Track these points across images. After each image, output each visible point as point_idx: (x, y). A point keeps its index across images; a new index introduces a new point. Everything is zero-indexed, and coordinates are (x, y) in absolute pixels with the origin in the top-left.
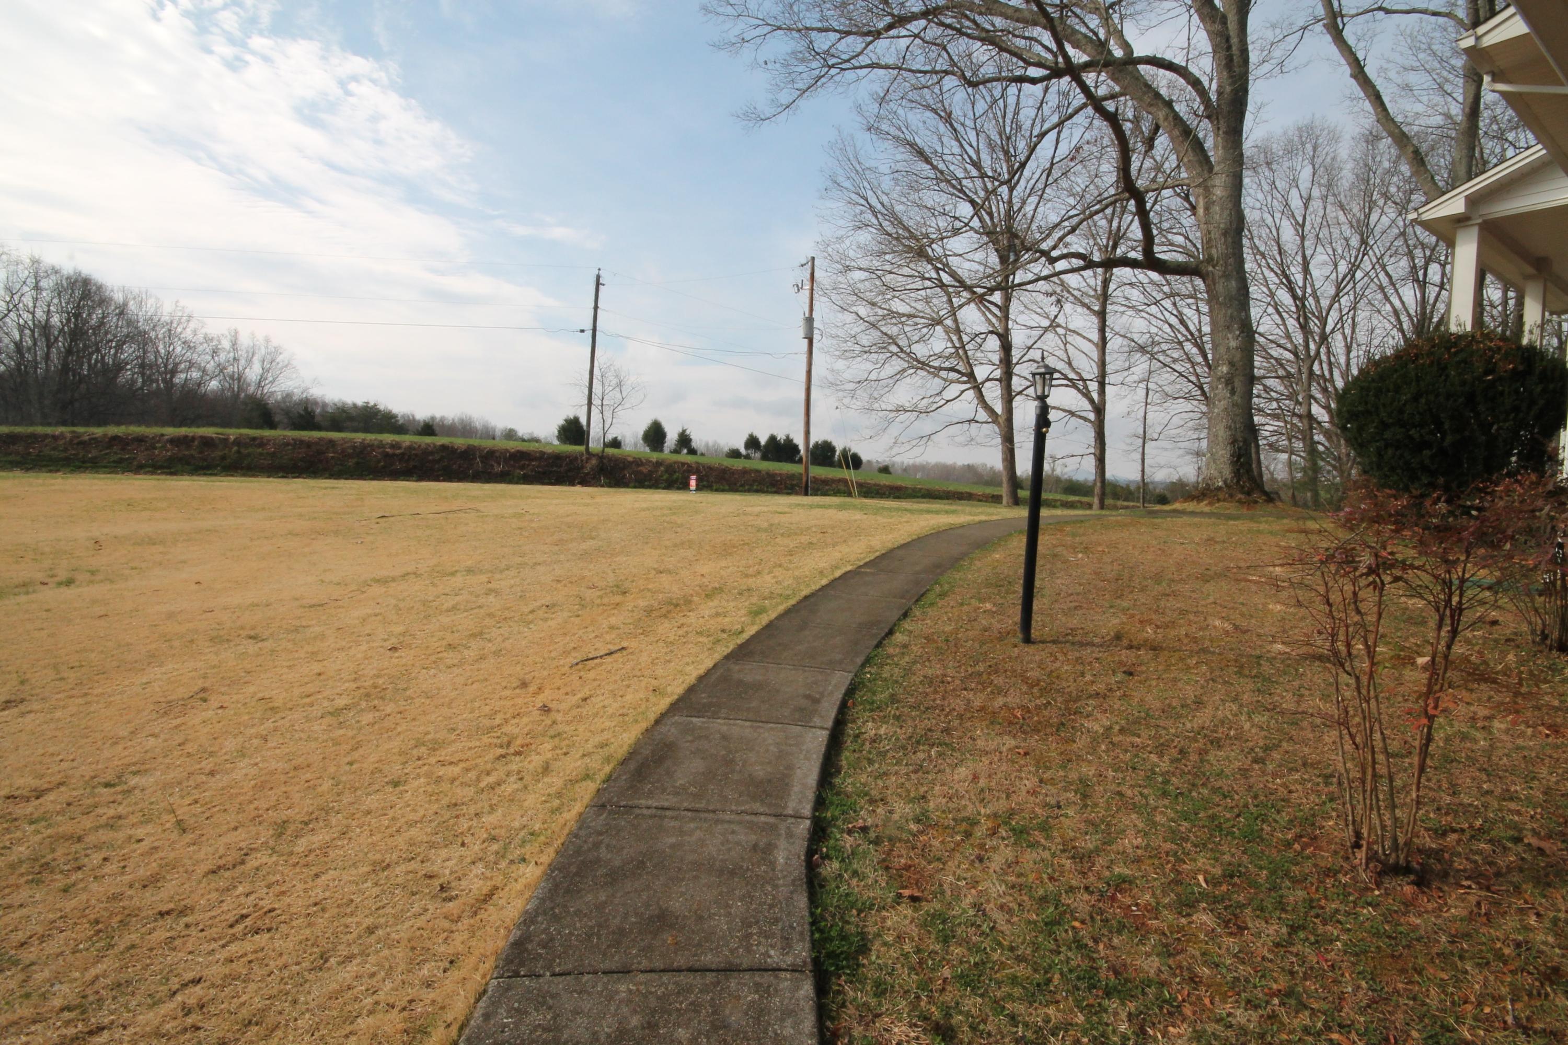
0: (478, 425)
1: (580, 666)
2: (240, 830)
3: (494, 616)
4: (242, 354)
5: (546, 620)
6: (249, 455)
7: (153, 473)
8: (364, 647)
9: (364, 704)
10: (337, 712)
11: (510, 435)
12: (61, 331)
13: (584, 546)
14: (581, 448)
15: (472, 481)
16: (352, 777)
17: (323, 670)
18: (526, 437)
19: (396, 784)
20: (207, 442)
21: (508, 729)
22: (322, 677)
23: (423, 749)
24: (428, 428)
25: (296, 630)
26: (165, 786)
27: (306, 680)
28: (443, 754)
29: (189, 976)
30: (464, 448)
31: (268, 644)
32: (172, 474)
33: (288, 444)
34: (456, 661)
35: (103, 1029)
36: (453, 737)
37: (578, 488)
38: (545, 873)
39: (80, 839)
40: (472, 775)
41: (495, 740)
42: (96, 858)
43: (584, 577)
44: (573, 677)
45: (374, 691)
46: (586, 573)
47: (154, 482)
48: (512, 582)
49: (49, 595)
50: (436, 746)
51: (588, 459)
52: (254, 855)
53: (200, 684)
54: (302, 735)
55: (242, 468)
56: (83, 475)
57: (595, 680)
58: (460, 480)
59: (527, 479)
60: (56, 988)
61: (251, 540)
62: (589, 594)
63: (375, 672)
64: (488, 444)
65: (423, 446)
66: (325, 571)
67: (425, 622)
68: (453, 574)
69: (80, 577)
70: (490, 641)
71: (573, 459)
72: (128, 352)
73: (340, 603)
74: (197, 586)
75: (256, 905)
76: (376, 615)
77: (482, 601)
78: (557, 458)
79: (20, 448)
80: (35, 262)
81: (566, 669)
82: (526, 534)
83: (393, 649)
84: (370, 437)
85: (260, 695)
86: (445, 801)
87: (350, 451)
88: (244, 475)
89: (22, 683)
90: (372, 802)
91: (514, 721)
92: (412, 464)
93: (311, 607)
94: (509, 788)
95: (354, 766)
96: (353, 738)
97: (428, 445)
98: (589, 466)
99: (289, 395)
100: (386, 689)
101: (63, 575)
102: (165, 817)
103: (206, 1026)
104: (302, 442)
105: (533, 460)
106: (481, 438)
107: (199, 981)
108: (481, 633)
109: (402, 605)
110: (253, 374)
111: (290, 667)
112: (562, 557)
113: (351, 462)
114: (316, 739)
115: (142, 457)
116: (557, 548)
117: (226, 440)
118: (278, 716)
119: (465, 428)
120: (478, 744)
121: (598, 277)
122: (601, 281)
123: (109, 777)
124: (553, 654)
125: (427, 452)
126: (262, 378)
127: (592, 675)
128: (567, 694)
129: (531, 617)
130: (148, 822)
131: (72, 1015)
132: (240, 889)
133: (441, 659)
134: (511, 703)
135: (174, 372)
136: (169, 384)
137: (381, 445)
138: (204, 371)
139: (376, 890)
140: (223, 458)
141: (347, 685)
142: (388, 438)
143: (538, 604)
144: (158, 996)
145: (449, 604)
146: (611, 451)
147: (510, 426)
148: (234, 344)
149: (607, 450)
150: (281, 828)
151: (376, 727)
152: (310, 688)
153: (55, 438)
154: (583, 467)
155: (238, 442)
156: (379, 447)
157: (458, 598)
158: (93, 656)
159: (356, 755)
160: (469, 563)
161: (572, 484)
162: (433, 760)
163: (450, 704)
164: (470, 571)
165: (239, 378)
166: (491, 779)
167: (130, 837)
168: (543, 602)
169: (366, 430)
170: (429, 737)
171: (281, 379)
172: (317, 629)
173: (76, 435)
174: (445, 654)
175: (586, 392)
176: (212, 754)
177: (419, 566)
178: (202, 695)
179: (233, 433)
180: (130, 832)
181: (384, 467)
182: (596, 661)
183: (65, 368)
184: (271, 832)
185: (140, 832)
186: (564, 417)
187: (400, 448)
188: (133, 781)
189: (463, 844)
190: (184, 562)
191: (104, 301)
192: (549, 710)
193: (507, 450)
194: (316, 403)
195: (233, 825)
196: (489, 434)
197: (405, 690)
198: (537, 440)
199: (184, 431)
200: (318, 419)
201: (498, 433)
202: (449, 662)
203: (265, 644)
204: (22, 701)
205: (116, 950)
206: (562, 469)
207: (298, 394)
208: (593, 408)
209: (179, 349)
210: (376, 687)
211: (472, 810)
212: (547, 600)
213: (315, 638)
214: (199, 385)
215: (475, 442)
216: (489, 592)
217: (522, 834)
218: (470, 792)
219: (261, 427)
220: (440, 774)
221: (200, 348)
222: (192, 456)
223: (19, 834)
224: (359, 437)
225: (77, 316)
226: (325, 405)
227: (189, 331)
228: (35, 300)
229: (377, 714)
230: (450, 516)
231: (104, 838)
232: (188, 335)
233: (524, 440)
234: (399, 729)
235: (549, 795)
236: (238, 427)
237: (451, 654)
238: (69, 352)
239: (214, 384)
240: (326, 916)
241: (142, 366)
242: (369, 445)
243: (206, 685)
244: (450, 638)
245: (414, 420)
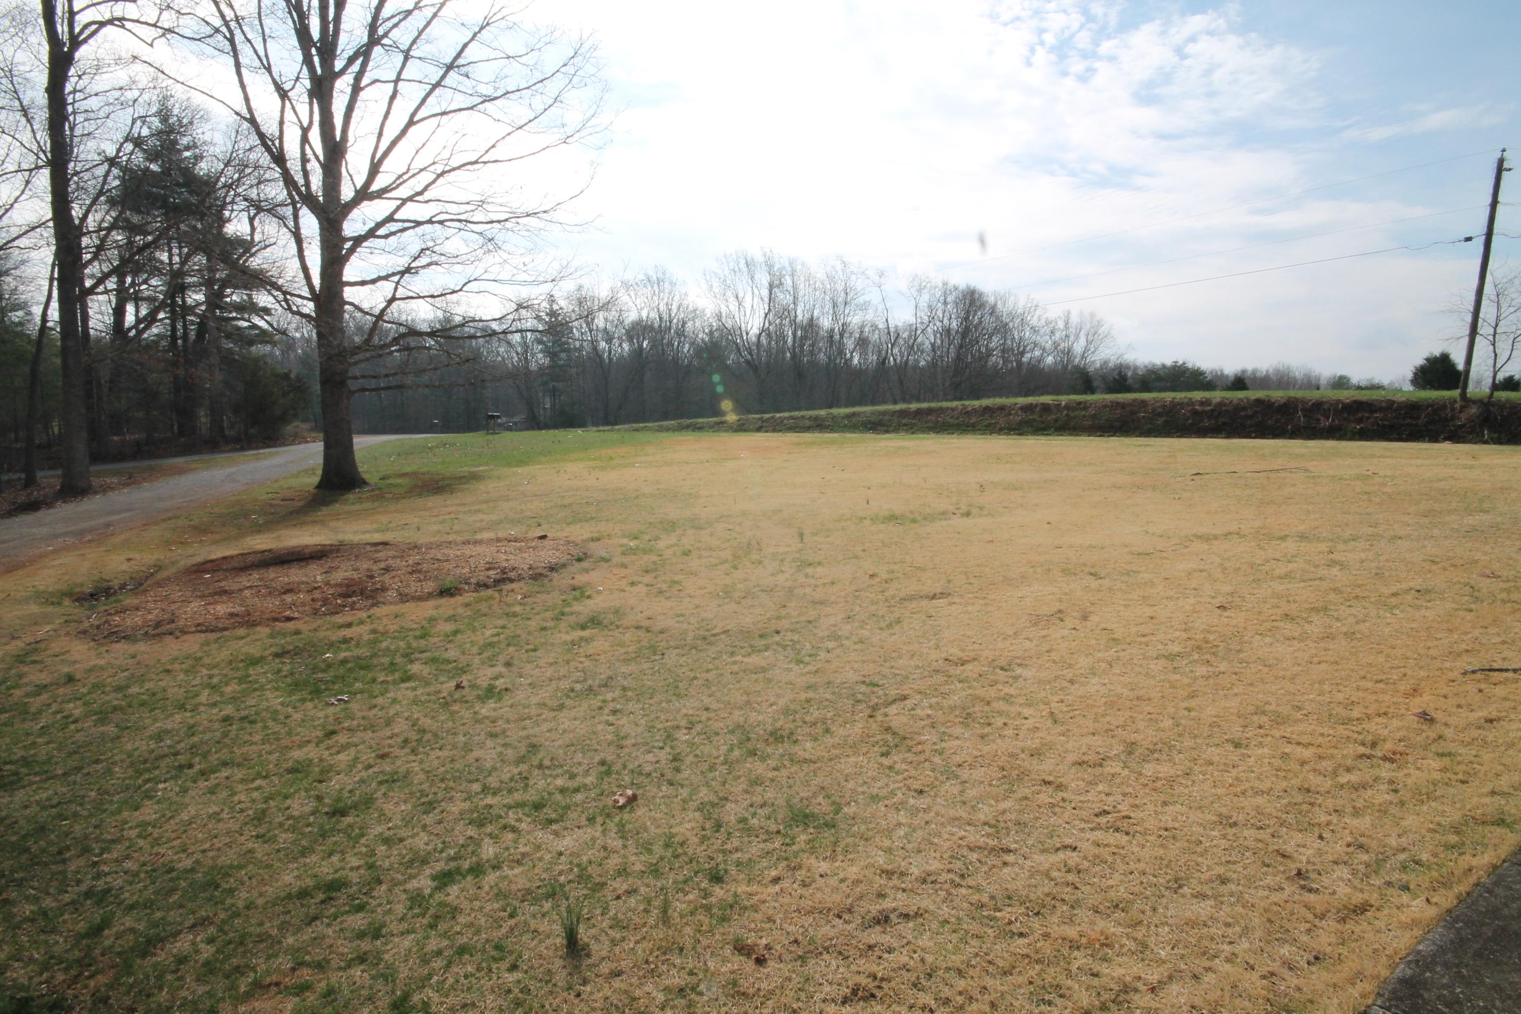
0: (1298, 374)
1: (1478, 676)
2: (1096, 737)
3: (1341, 592)
4: (1072, 330)
5: (1418, 608)
6: (1074, 417)
7: (1008, 434)
8: (1192, 600)
9: (1196, 657)
10: (1171, 657)
11: (1341, 383)
12: (957, 332)
13: (1471, 520)
14: (1455, 393)
15: (1291, 438)
16: (1191, 723)
17: (1154, 614)
18: (1363, 384)
19: (1237, 745)
20: (1046, 408)
21: (1371, 726)
22: (1154, 621)
23: (1264, 719)
24: (1239, 383)
25: (1128, 573)
26: (1040, 682)
27: (1141, 620)
28: (1288, 731)
29: (1068, 841)
30: (1283, 401)
31: (1106, 582)
32: (1021, 434)
33: (1105, 406)
34: (1296, 634)
35: (1010, 851)
36: (1299, 716)
37: (1447, 446)
38: (1440, 918)
39: (988, 703)
40: (1327, 765)
41: (1356, 735)
42: (999, 722)
43: (1476, 562)
44: (1469, 687)
45: (1204, 645)
46: (1478, 556)
47: (1011, 441)
48: (1363, 555)
49: (957, 521)
50: (1279, 720)
51: (1463, 408)
52: (1109, 762)
53: (1057, 606)
54: (1141, 670)
55: (1069, 429)
56: (969, 436)
57: (1506, 699)
58: (1275, 436)
59: (1364, 435)
60: (980, 806)
61: (1084, 490)
62: (1485, 585)
63: (1204, 627)
64: (1313, 395)
65: (1235, 401)
66: (1148, 523)
67: (1254, 585)
68: (1283, 538)
69: (973, 511)
70: (1338, 619)
71: (1437, 408)
72: (995, 341)
73: (1164, 555)
74: (1047, 526)
75: (1114, 807)
76: (1201, 571)
77: (1322, 572)
78: (1412, 408)
79: (932, 417)
80: (945, 284)
81: (1455, 674)
82: (1377, 500)
83: (1221, 607)
84: (1180, 396)
85: (1103, 626)
86: (1296, 782)
87: (1160, 410)
88: (1071, 435)
89: (949, 582)
90: (1213, 753)
91: (1379, 720)
92: (1221, 420)
93: (1139, 554)
94: (1380, 795)
95: (1193, 714)
96: (1189, 685)
97: (1241, 400)
98: (1463, 416)
99: (1106, 363)
100: (1217, 646)
101: (964, 509)
102: (1042, 707)
103: (1083, 888)
104: (1118, 403)
105: (1376, 412)
106: (1300, 388)
107: (1075, 849)
108: (1325, 609)
109: (1227, 564)
110: (1078, 348)
111: (1125, 606)
112: (1436, 532)
113: (1160, 421)
114: (1154, 677)
115: (1002, 422)
116: (1427, 520)
117: (1059, 405)
118: (1120, 647)
119: (1283, 380)
120: (1331, 732)
121: (1501, 162)
122: (1506, 165)
123: (1003, 663)
124: (1432, 652)
125: (1239, 408)
126: (1086, 350)
127: (1500, 691)
128: (1459, 706)
129: (1394, 601)
130: (1030, 705)
131: (990, 830)
132: (1100, 787)
133: (1277, 628)
134: (1374, 697)
135: (1023, 353)
136: (1020, 364)
137: (1191, 403)
138: (1044, 350)
139: (1224, 843)
140: (1056, 421)
141: (1178, 633)
142: (1198, 395)
143: (1404, 586)
144: (1046, 845)
145: (1281, 570)
146: (1503, 395)
147: (1340, 372)
148: (1067, 323)
149: (1496, 394)
150: (1131, 748)
151: (1211, 681)
152: (1144, 629)
153: (953, 409)
154: (1453, 418)
155: (1068, 407)
156: (1188, 405)
157: (1291, 566)
158: (987, 570)
159: (1193, 703)
160: (1302, 528)
161: (1434, 438)
162: (1277, 733)
163: (1293, 679)
164: (1303, 537)
165: (1069, 352)
166: (1354, 777)
167: (1020, 713)
168: (1411, 584)
169: (1173, 389)
170: (1272, 708)
171: (1101, 348)
172: (1146, 576)
173: (965, 407)
174: (1281, 624)
175: (1469, 318)
176: (1070, 666)
177: (1242, 526)
178: (1058, 615)
179: (1064, 399)
180: (1020, 710)
181: (1192, 424)
182: (1505, 675)
183: (959, 358)
184: (1122, 748)
185: (1026, 712)
186: (1426, 355)
187: (1210, 404)
188: (1019, 671)
189: (1321, 837)
190: (1037, 505)
191: (982, 305)
192: (1432, 721)
193: (1339, 401)
194: (1128, 367)
195: (1092, 730)
196: (1312, 384)
197: (1239, 651)
198: (1379, 387)
199: (1030, 400)
200: (1130, 382)
201: (1323, 382)
202: (1288, 633)
203: (1103, 581)
204: (949, 594)
205: (1015, 796)
206: (1420, 422)
207: (1113, 361)
208: (1478, 339)
209: (1027, 334)
210: (1207, 642)
211: (1330, 803)
212: (1417, 583)
213: (1146, 583)
214: (1039, 361)
215: (1292, 393)
216: (1332, 564)
217: (1402, 857)
218: (1328, 783)
219: (1086, 393)
220: (1287, 750)
221: (1042, 331)
222: (1034, 420)
223: (953, 687)
224: (1168, 396)
225: (966, 319)
226: (1136, 368)
227: (1035, 318)
228: (944, 312)
229: (1210, 669)
230: (1272, 475)
231: (1003, 708)
232: (1034, 322)
233: (1359, 388)
234: (1236, 691)
235: (1439, 824)
236: (1068, 394)
237: (1289, 626)
238: (961, 347)
239: (1050, 360)
240: (1177, 844)
241: (1003, 351)
242: (1179, 404)
243: (1062, 608)
244: (1285, 608)
245: (1222, 374)
